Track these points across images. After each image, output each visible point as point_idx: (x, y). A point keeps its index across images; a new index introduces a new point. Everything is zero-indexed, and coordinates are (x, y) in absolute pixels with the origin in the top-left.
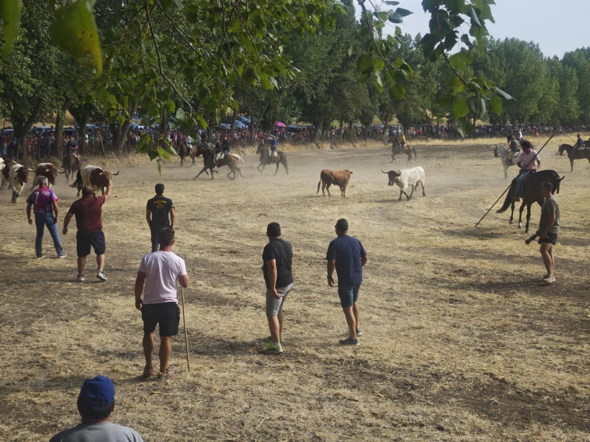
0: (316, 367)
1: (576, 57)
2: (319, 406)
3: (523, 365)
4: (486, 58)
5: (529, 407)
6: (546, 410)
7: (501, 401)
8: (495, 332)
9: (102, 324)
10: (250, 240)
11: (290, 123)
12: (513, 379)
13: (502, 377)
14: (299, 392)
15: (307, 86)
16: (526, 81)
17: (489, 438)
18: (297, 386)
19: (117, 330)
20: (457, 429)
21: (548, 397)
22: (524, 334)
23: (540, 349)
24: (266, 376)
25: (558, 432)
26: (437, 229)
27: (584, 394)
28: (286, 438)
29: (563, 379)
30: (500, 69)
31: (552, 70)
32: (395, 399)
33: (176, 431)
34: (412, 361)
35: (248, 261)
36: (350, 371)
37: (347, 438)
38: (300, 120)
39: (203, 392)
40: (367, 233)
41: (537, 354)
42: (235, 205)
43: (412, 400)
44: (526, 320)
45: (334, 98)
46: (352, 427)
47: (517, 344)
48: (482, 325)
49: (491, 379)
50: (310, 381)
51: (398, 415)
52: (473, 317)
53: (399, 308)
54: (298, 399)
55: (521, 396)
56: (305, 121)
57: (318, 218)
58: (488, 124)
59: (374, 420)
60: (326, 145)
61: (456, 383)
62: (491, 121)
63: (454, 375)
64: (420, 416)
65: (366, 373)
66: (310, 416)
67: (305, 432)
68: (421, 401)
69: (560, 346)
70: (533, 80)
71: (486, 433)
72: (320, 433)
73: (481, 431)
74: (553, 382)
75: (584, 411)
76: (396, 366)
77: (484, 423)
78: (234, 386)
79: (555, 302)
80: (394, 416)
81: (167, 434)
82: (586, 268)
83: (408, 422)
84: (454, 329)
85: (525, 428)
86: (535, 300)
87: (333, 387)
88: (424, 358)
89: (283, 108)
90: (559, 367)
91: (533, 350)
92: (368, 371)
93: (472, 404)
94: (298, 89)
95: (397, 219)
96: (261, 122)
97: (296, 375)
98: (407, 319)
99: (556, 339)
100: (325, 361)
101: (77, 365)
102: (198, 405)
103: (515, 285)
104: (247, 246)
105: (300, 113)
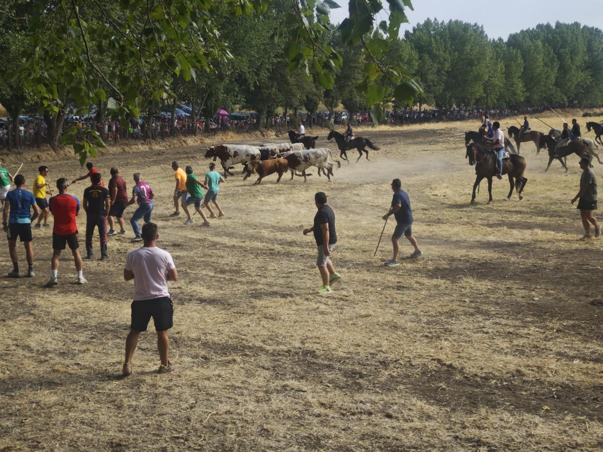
0: (264, 359)
1: (520, 39)
2: (267, 399)
3: (471, 350)
4: (430, 41)
5: (476, 392)
6: (494, 394)
7: (448, 387)
8: (442, 318)
9: (41, 323)
10: (194, 232)
11: (233, 110)
12: (460, 364)
13: (450, 362)
14: (246, 386)
15: (249, 72)
16: (471, 64)
17: (438, 424)
18: (245, 379)
19: (57, 329)
20: (405, 416)
21: (495, 381)
22: (471, 318)
23: (487, 333)
24: (212, 370)
25: (506, 416)
27: (531, 376)
28: (234, 432)
29: (510, 363)
30: (444, 52)
31: (497, 53)
32: (343, 388)
33: (120, 429)
34: (360, 349)
35: (192, 254)
36: (298, 362)
37: (295, 429)
38: (243, 108)
39: (148, 389)
41: (484, 338)
43: (360, 388)
44: (473, 305)
45: (278, 84)
46: (300, 418)
47: (464, 329)
48: (429, 311)
49: (438, 365)
50: (257, 374)
51: (346, 404)
52: (420, 303)
53: (347, 296)
54: (245, 392)
55: (469, 381)
56: (248, 108)
57: (264, 208)
58: (435, 109)
59: (322, 410)
60: (270, 133)
61: (404, 369)
62: (437, 105)
63: (401, 362)
64: (369, 405)
65: (314, 363)
66: (258, 409)
67: (253, 425)
68: (369, 389)
69: (507, 330)
70: (479, 63)
71: (435, 419)
72: (269, 426)
73: (429, 417)
74: (501, 366)
75: (531, 394)
76: (344, 355)
77: (432, 409)
78: (180, 382)
79: (502, 286)
80: (342, 405)
81: (111, 433)
82: (532, 251)
83: (356, 411)
84: (401, 316)
85: (473, 413)
86: (482, 285)
87: (281, 379)
88: (372, 346)
89: (225, 95)
90: (506, 351)
91: (480, 335)
92: (316, 361)
93: (421, 391)
94: (240, 75)
95: (344, 207)
96: (203, 110)
97: (243, 368)
98: (354, 308)
99: (503, 323)
100: (272, 353)
101: (15, 366)
102: (143, 403)
103: (462, 270)
104: (191, 239)
105: (243, 100)
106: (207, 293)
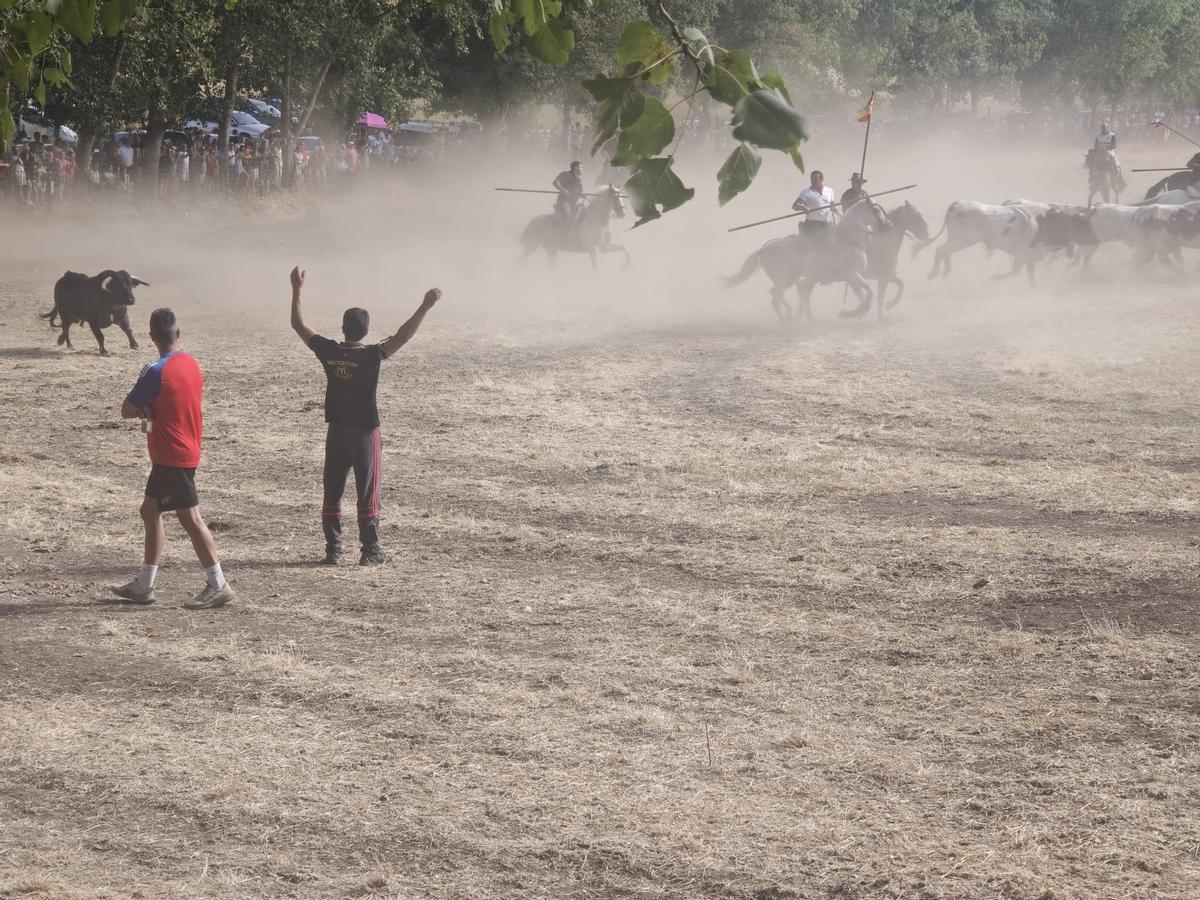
0: (471, 881)
8: (1025, 750)
10: (273, 486)
13: (1044, 889)
22: (1114, 752)
23: (1161, 797)
26: (857, 435)
36: (576, 887)
38: (436, 106)
40: (643, 456)
41: (1152, 814)
42: (230, 376)
44: (1120, 709)
47: (1092, 784)
52: (957, 704)
56: (453, 109)
57: (492, 412)
76: (720, 866)
84: (899, 744)
89: (383, 70)
91: (1139, 802)
92: (632, 885)
95: (735, 409)
96: (316, 116)
100: (498, 862)
103: (1087, 600)
104: (264, 505)
105: (434, 83)
106: (303, 674)
